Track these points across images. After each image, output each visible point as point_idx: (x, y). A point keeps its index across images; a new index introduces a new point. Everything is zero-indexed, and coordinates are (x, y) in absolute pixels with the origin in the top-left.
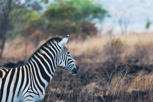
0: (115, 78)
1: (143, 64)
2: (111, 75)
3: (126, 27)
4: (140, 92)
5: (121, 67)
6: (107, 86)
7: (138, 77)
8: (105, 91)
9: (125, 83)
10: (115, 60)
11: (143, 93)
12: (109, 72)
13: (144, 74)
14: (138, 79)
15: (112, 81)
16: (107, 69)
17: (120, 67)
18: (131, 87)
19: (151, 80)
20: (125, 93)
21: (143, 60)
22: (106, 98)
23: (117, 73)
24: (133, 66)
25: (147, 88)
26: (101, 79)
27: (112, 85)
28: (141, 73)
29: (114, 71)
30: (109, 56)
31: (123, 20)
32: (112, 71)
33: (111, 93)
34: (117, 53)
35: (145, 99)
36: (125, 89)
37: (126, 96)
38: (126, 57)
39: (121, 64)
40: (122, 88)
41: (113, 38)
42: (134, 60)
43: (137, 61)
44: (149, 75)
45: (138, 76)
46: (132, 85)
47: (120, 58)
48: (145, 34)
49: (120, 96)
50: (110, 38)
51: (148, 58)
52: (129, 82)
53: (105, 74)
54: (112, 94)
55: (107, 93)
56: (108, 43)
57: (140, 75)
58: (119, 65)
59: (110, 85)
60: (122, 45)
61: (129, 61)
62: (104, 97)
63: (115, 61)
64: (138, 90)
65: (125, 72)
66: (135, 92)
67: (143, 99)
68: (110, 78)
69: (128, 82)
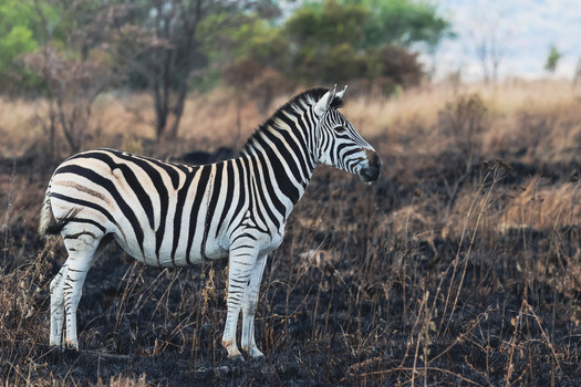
0: (463, 195)
1: (537, 161)
2: (456, 186)
3: (496, 65)
4: (528, 231)
5: (481, 168)
6: (443, 217)
7: (524, 194)
8: (438, 229)
9: (491, 208)
10: (466, 149)
11: (536, 235)
12: (451, 179)
13: (540, 187)
14: (524, 198)
15: (457, 204)
16: (445, 171)
17: (478, 167)
18: (506, 218)
19: (556, 202)
20: (490, 233)
21: (539, 150)
22: (440, 246)
23: (471, 182)
24: (513, 165)
25: (545, 221)
26: (429, 196)
27: (458, 213)
28: (532, 183)
29: (462, 178)
30: (452, 140)
31: (489, 47)
32: (459, 176)
33: (454, 233)
34: (471, 129)
35: (540, 251)
36: (492, 223)
37: (491, 243)
38: (494, 142)
39: (482, 159)
40: (482, 222)
41: (461, 92)
42: (514, 150)
43: (523, 152)
44: (553, 188)
45: (524, 190)
46: (509, 212)
47: (478, 145)
48: (544, 82)
49: (478, 240)
50: (456, 92)
51: (550, 147)
52: (500, 207)
53: (441, 184)
54: (456, 235)
55: (444, 234)
56: (449, 106)
57: (528, 189)
58: (477, 162)
59: (451, 213)
60: (485, 110)
61: (503, 153)
62: (437, 242)
63: (466, 152)
64: (524, 226)
65: (490, 179)
66: (516, 230)
67: (535, 249)
68: (452, 196)
69: (499, 205)
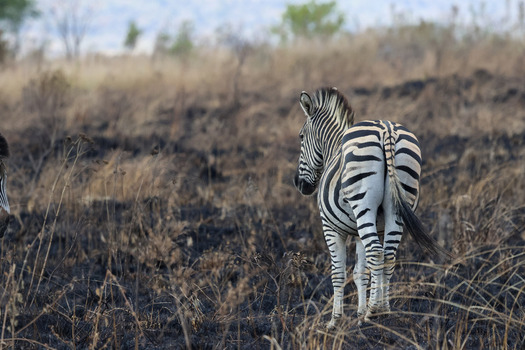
0: (48, 168)
1: (119, 135)
2: (41, 161)
3: (78, 42)
4: (111, 203)
5: (65, 142)
6: (29, 190)
7: (107, 167)
8: (24, 202)
9: (75, 181)
10: (50, 124)
11: (119, 207)
12: (36, 154)
13: (122, 161)
14: (107, 171)
15: (42, 177)
16: (30, 146)
17: (61, 141)
18: (90, 191)
19: (138, 174)
20: (75, 205)
21: (121, 124)
22: (26, 219)
23: (56, 156)
24: (95, 139)
25: (128, 192)
26: (15, 171)
27: (43, 186)
28: (114, 157)
29: (47, 152)
30: (36, 115)
31: (70, 24)
32: (43, 151)
33: (39, 206)
34: (55, 105)
35: (123, 221)
36: (76, 196)
37: (76, 215)
38: (77, 117)
39: (65, 133)
40: (67, 195)
41: (44, 68)
42: (96, 124)
43: (105, 126)
44: (135, 160)
45: (107, 163)
46: (93, 185)
47: (61, 120)
48: (124, 58)
49: (63, 213)
50: (39, 69)
51: (131, 120)
52: (84, 180)
53: (26, 159)
54: (42, 208)
55: (30, 208)
56: (32, 83)
57: (111, 162)
58: (61, 136)
59: (36, 187)
60: (68, 86)
61: (86, 128)
62: (23, 215)
63: (50, 127)
64: (108, 198)
65: (73, 153)
66: (100, 202)
67: (119, 220)
68: (37, 170)
69: (83, 178)
